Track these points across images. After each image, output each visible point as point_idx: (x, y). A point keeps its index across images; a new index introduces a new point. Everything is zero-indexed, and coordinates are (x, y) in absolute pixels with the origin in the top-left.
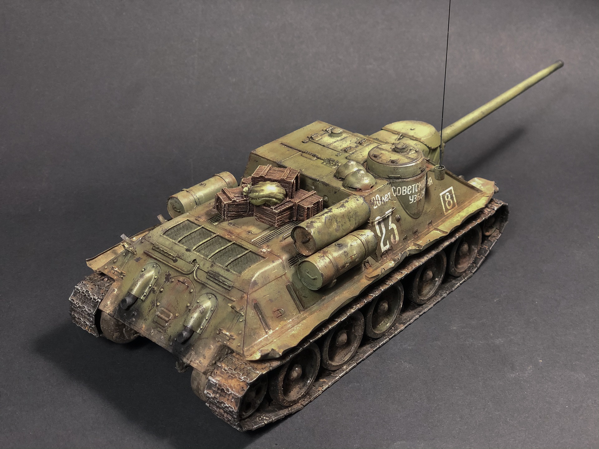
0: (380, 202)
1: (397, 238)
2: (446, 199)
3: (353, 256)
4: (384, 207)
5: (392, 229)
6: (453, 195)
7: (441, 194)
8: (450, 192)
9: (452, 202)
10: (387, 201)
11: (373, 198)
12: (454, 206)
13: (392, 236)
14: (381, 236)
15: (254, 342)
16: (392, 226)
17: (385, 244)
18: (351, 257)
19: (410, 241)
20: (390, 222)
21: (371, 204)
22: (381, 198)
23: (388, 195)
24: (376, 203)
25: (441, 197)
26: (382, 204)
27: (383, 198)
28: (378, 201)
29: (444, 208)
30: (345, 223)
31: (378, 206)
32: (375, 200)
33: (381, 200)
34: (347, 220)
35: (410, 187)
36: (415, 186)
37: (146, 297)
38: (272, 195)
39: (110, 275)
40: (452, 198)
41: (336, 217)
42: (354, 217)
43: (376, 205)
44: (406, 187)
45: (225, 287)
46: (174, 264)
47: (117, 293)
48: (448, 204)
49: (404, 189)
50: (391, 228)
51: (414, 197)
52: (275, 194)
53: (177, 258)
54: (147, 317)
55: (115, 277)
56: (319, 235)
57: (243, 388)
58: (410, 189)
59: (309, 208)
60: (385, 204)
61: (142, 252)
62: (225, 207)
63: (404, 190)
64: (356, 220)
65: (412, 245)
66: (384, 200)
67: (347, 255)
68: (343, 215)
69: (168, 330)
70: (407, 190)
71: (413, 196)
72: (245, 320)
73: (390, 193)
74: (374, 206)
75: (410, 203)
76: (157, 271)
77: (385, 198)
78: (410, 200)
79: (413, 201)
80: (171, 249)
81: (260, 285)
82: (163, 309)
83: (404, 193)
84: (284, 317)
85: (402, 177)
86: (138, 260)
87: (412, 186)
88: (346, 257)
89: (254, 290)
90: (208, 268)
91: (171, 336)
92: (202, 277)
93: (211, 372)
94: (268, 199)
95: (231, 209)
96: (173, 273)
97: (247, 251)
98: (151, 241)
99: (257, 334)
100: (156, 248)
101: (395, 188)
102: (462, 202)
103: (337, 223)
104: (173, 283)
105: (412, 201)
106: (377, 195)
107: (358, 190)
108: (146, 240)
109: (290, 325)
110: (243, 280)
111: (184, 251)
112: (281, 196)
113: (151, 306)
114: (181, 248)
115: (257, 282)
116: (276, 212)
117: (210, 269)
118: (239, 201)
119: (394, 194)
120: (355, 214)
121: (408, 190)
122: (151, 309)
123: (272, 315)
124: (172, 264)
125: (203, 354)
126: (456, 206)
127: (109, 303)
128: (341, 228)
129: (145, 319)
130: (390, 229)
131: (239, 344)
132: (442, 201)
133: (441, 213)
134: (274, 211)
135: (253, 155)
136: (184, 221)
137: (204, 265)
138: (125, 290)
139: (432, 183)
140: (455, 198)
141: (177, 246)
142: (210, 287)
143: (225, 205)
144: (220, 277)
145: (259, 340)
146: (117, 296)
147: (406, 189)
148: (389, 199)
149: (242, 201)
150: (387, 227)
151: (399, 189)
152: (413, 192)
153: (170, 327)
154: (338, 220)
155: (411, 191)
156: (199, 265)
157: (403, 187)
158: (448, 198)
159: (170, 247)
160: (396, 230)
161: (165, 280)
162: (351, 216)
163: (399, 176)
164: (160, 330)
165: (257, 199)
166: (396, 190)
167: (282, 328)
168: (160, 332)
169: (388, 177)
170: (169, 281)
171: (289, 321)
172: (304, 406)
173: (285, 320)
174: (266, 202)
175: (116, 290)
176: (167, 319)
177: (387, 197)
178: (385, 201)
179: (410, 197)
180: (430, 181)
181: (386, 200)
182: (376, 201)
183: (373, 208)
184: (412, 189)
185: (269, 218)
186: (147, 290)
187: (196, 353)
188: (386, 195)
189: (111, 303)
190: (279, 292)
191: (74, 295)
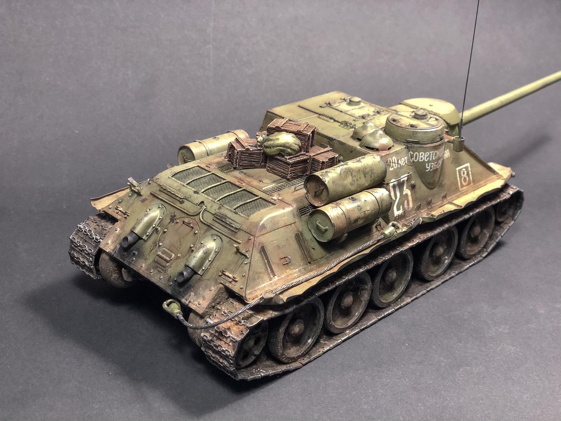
0: (396, 165)
1: (411, 205)
2: (462, 175)
3: (367, 212)
4: (400, 170)
5: (407, 195)
6: (469, 171)
7: (457, 169)
8: (466, 168)
9: (467, 179)
10: (403, 165)
11: (390, 160)
12: (469, 184)
13: (406, 201)
14: (394, 199)
15: (258, 286)
16: (407, 191)
17: (398, 209)
18: (364, 212)
19: (423, 210)
20: (405, 188)
21: (387, 165)
22: (398, 161)
23: (405, 159)
24: (393, 165)
25: (458, 171)
26: (398, 167)
27: (400, 162)
28: (395, 163)
29: (459, 184)
30: (360, 178)
31: (394, 168)
32: (391, 161)
33: (398, 163)
34: (362, 176)
35: (427, 154)
36: (433, 153)
37: (149, 237)
38: (287, 145)
39: (114, 214)
40: (468, 174)
41: (351, 171)
42: (370, 173)
43: (392, 167)
44: (423, 153)
45: (232, 229)
46: (181, 205)
47: (119, 232)
48: (464, 181)
49: (422, 155)
50: (406, 193)
51: (431, 165)
52: (290, 145)
53: (184, 200)
54: (148, 257)
55: (119, 217)
56: (333, 185)
57: (242, 332)
58: (427, 156)
59: (324, 162)
60: (401, 168)
61: (149, 193)
62: (237, 155)
63: (422, 157)
64: (371, 177)
65: (426, 214)
66: (401, 163)
67: (361, 209)
68: (359, 170)
69: (168, 270)
70: (424, 157)
71: (430, 163)
72: (250, 263)
73: (407, 157)
74: (390, 168)
75: (427, 171)
76: (162, 211)
77: (401, 162)
78: (427, 167)
79: (430, 169)
80: (179, 190)
81: (268, 229)
82: (165, 249)
83: (421, 159)
84: (291, 265)
85: (421, 143)
86: (143, 201)
87: (430, 152)
88: (359, 211)
89: (262, 233)
90: (215, 210)
91: (170, 277)
92: (209, 219)
93: (209, 315)
94: (283, 148)
95: (244, 157)
96: (178, 214)
97: (257, 198)
98: (159, 183)
99: (262, 278)
100: (163, 190)
101: (412, 153)
102: (478, 181)
103: (352, 177)
104: (178, 224)
105: (428, 169)
106: (394, 157)
107: (375, 150)
108: (153, 181)
109: (296, 275)
110: (251, 222)
111: (192, 193)
112: (296, 147)
113: (153, 246)
114: (189, 191)
115: (266, 226)
116: (290, 162)
117: (217, 211)
118: (253, 150)
119: (410, 159)
120: (371, 170)
121: (426, 156)
122: (153, 249)
123: (279, 262)
124: (178, 205)
125: (203, 295)
126: (472, 184)
127: (110, 242)
128: (356, 182)
129: (145, 259)
130: (404, 194)
131: (242, 287)
132: (458, 176)
133: (456, 188)
134: (288, 162)
135: (269, 114)
136: (194, 167)
137: (211, 207)
138: (128, 230)
139: (449, 156)
140: (471, 176)
141: (185, 187)
142: (216, 229)
143: (238, 152)
144: (228, 219)
145: (263, 285)
146: (119, 236)
147: (423, 155)
148: (406, 164)
149: (256, 150)
150: (401, 191)
151: (416, 154)
152: (431, 160)
153: (171, 267)
154: (354, 174)
155: (428, 158)
156: (206, 207)
157: (421, 153)
158: (464, 173)
159: (178, 188)
160: (411, 197)
161: (169, 221)
162: (367, 172)
163: (417, 141)
164: (160, 270)
165: (272, 148)
166: (413, 155)
167: (288, 276)
168: (160, 272)
169: (405, 141)
170: (173, 222)
171: (295, 271)
172: (304, 365)
173: (292, 269)
174: (281, 152)
175: (119, 229)
176: (168, 259)
177: (403, 161)
178: (401, 165)
179: (427, 164)
180: (448, 153)
181: (402, 163)
182: (393, 163)
183: (389, 170)
184: (429, 156)
185: (282, 169)
186: (150, 230)
187: (195, 294)
188: (403, 159)
189: (113, 242)
190: (287, 239)
191: (76, 234)
